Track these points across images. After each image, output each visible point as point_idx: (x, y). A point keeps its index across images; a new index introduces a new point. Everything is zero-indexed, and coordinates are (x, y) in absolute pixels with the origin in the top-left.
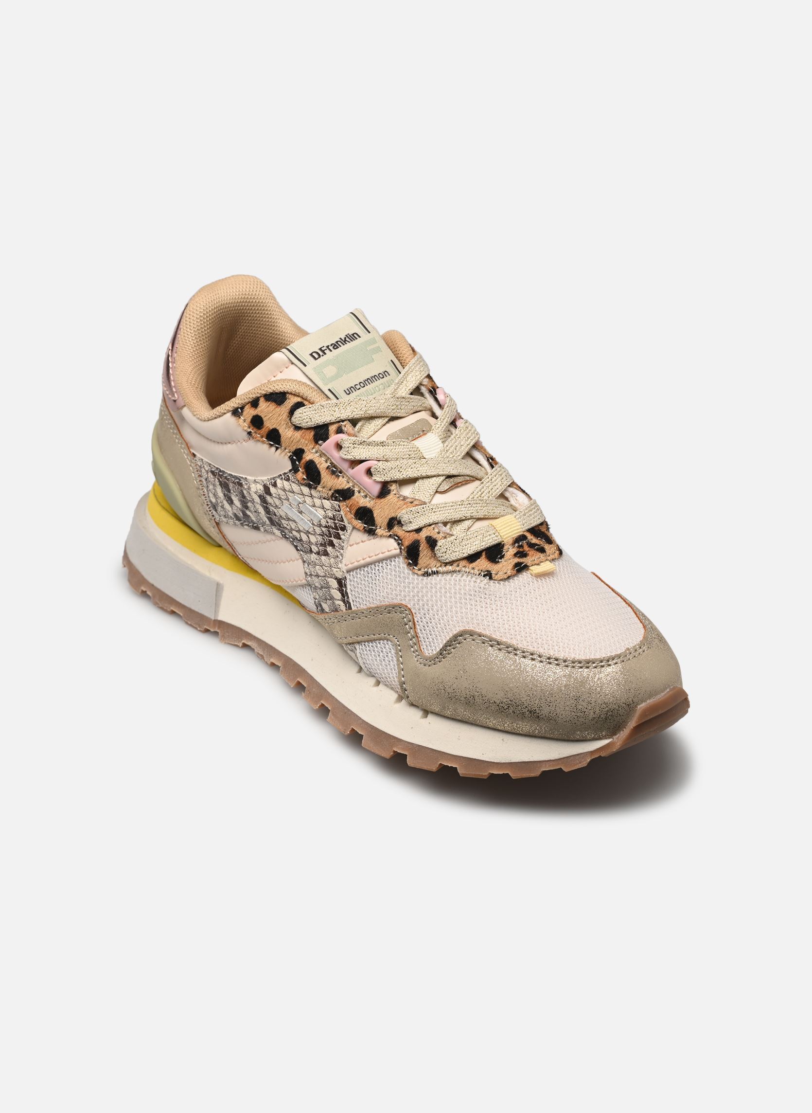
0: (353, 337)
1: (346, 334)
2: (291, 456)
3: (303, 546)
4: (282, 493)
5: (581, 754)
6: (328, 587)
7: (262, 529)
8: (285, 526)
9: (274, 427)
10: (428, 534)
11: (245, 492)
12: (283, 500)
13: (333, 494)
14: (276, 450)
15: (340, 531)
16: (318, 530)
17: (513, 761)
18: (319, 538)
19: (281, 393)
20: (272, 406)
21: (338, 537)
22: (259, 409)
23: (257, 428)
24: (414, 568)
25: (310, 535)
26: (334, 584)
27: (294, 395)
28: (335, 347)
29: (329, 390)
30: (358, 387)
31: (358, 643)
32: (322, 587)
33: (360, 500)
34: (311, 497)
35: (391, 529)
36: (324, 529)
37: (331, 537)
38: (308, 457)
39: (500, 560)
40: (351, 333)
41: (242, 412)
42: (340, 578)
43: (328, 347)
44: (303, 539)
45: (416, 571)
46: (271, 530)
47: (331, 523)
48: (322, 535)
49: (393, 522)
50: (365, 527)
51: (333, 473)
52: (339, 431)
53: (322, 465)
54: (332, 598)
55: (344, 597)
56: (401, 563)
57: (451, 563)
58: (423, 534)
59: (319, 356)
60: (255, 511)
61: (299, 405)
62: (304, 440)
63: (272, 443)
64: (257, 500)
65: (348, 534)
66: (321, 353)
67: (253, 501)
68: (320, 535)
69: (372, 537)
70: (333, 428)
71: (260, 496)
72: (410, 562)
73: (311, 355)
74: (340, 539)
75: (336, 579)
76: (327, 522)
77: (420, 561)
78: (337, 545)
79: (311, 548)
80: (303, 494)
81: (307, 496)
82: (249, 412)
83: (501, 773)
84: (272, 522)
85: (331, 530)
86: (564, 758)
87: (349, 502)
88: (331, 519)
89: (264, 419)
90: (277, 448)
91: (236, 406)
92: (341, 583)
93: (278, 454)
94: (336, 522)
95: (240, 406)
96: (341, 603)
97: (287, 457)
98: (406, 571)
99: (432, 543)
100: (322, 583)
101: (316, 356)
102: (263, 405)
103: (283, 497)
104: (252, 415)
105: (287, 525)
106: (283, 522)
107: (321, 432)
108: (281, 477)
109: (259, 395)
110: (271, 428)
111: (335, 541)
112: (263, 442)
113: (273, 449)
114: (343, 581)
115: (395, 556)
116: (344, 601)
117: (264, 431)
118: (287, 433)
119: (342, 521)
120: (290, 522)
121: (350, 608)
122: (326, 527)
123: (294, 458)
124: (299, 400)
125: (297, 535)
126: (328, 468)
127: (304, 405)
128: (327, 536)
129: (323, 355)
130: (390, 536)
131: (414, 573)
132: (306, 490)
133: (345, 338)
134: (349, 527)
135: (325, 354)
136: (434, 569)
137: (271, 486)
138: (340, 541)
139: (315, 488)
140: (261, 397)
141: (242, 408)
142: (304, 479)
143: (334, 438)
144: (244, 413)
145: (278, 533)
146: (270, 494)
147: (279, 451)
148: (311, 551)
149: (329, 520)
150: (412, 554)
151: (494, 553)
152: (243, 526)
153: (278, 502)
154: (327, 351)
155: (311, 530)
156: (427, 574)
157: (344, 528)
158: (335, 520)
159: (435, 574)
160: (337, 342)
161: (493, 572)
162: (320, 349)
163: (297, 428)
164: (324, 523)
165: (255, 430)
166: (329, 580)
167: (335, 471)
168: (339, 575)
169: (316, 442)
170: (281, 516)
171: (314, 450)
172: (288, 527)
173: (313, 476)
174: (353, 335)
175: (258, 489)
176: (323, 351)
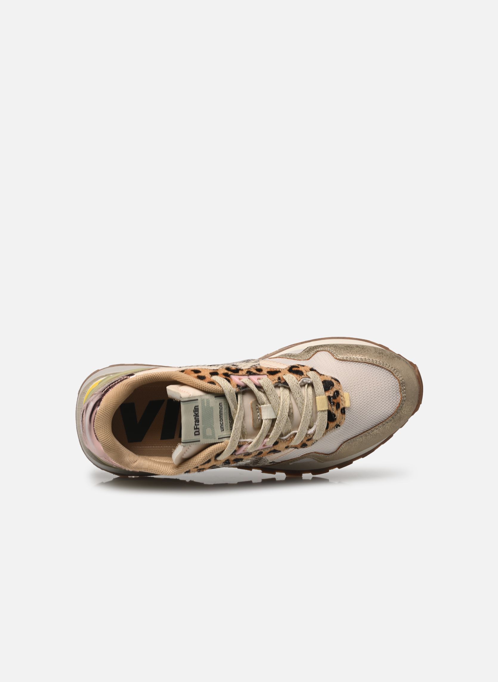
0: (196, 409)
1: (193, 411)
28: (198, 421)
29: (219, 439)
30: (222, 423)
39: (336, 417)
40: (193, 408)
43: (195, 425)
59: (199, 432)
66: (198, 430)
73: (195, 435)
101: (197, 433)
129: (199, 430)
133: (195, 413)
135: (199, 428)
151: (331, 417)
154: (198, 427)
160: (195, 419)
161: (338, 423)
162: (195, 429)
174: (195, 408)
176: (197, 428)
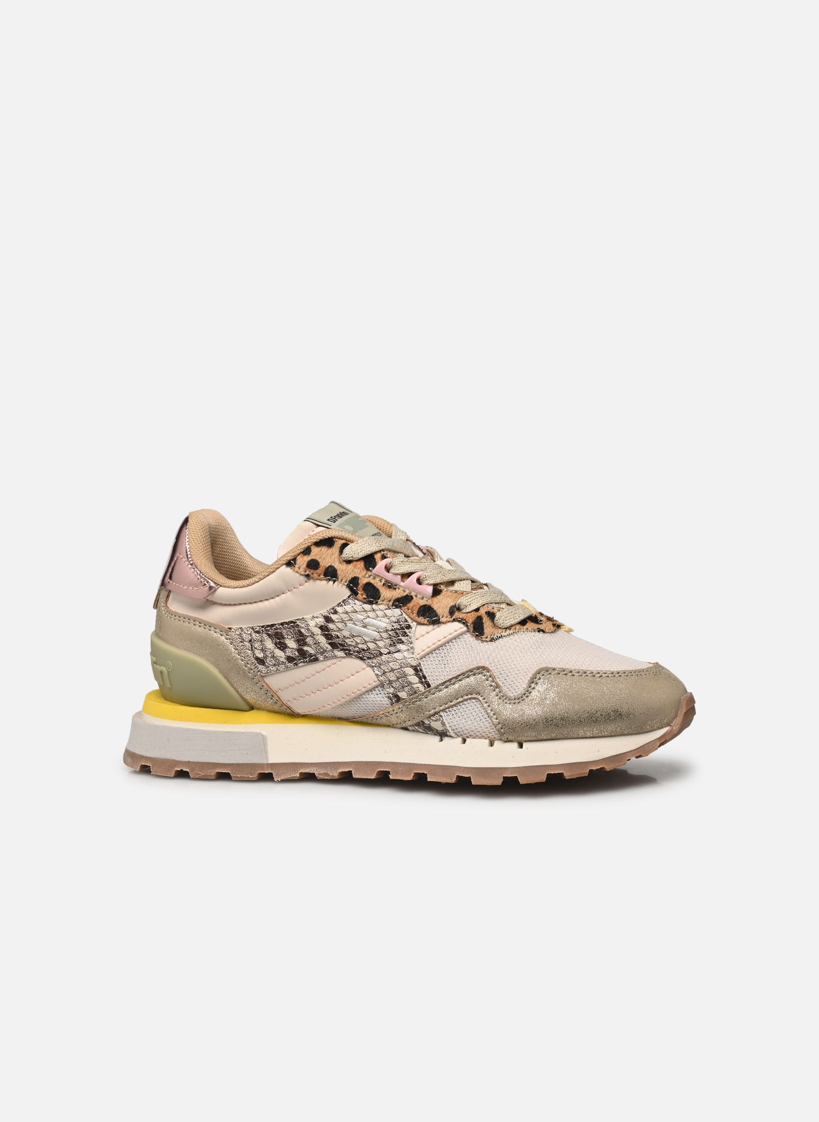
0: (345, 513)
2: (348, 584)
3: (372, 653)
4: (344, 616)
5: (652, 741)
6: (405, 675)
7: (321, 658)
8: (350, 643)
9: (329, 564)
10: (486, 610)
11: (303, 630)
12: (347, 622)
13: (393, 603)
14: (334, 583)
15: (406, 630)
16: (385, 635)
17: (605, 757)
18: (388, 641)
19: (329, 538)
20: (324, 549)
21: (405, 634)
22: (312, 553)
23: (314, 569)
24: (481, 638)
25: (377, 642)
26: (410, 671)
27: (340, 538)
31: (443, 710)
32: (398, 678)
33: (418, 602)
34: (373, 611)
35: (453, 615)
36: (390, 633)
37: (399, 636)
38: (363, 581)
40: (341, 511)
41: (295, 562)
42: (415, 665)
44: (371, 648)
45: (484, 639)
46: (333, 654)
47: (396, 626)
48: (389, 638)
49: (454, 610)
50: (428, 620)
51: (390, 587)
52: (384, 557)
53: (378, 584)
54: (410, 684)
55: (421, 680)
56: (469, 638)
57: (509, 628)
58: (482, 612)
60: (315, 644)
61: (344, 546)
62: (358, 570)
63: (329, 578)
64: (318, 631)
65: (414, 630)
67: (313, 635)
68: (387, 638)
69: (436, 626)
70: (378, 557)
71: (321, 628)
72: (477, 633)
74: (408, 636)
75: (412, 666)
76: (393, 626)
77: (485, 631)
78: (405, 641)
79: (380, 652)
80: (365, 611)
81: (370, 611)
82: (303, 561)
83: (599, 768)
84: (334, 646)
85: (397, 631)
86: (641, 747)
87: (411, 605)
88: (395, 622)
89: (319, 560)
90: (334, 581)
91: (289, 558)
92: (417, 670)
93: (336, 586)
94: (401, 623)
95: (292, 558)
96: (420, 685)
97: (344, 587)
98: (476, 642)
99: (491, 616)
100: (398, 675)
102: (315, 551)
103: (345, 619)
104: (306, 562)
105: (352, 642)
106: (347, 641)
107: (369, 561)
108: (340, 605)
109: (310, 544)
110: (327, 566)
111: (403, 639)
112: (321, 580)
113: (331, 582)
114: (418, 668)
115: (462, 634)
116: (422, 683)
117: (321, 570)
118: (341, 568)
119: (407, 621)
120: (355, 639)
121: (429, 686)
122: (392, 630)
123: (351, 585)
124: (344, 541)
125: (365, 647)
126: (384, 585)
127: (349, 544)
128: (394, 637)
130: (454, 620)
131: (483, 641)
132: (367, 607)
133: (341, 514)
134: (413, 624)
136: (499, 635)
137: (331, 615)
138: (408, 637)
139: (376, 603)
140: (311, 545)
141: (295, 559)
142: (365, 598)
143: (381, 564)
144: (298, 562)
145: (341, 654)
146: (332, 621)
147: (336, 583)
148: (381, 654)
149: (394, 624)
150: (477, 629)
152: (297, 665)
153: (340, 625)
155: (378, 637)
156: (492, 640)
157: (409, 627)
158: (400, 622)
159: (500, 637)
163: (349, 562)
164: (390, 628)
165: (312, 571)
166: (405, 669)
167: (390, 586)
168: (414, 663)
169: (368, 570)
170: (344, 637)
171: (367, 576)
172: (353, 644)
173: (372, 594)
175: (317, 622)
